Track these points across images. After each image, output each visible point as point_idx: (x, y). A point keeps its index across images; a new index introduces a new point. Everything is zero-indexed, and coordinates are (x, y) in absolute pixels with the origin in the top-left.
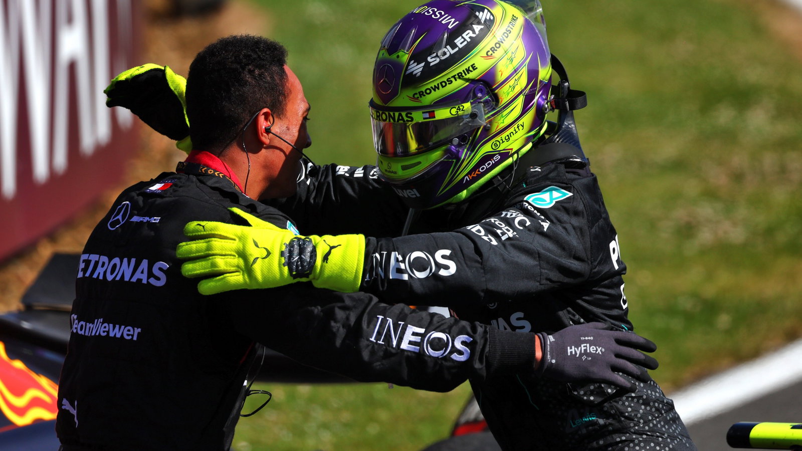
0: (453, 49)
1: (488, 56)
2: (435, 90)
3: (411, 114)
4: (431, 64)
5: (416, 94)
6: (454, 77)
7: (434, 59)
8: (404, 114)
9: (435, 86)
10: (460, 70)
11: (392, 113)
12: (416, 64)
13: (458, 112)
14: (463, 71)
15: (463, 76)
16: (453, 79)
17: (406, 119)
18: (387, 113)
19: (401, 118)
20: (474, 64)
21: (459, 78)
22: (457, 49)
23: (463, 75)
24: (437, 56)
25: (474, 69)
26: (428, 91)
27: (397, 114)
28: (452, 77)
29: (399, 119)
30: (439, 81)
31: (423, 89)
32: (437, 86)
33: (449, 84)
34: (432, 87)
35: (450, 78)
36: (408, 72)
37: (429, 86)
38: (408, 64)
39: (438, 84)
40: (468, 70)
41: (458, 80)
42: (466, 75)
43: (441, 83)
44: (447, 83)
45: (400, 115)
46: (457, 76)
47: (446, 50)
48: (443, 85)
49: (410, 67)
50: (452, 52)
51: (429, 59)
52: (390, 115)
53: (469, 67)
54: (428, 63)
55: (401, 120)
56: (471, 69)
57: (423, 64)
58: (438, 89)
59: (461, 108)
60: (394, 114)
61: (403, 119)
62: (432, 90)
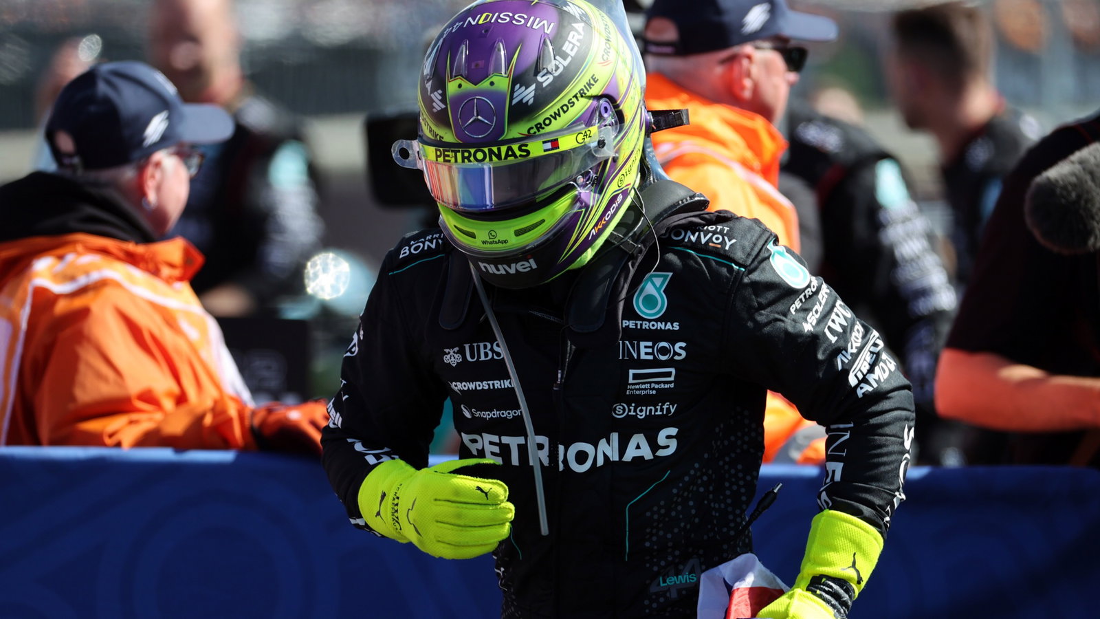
0: (565, 59)
1: (605, 62)
2: (555, 119)
3: (526, 146)
4: (545, 85)
5: (532, 128)
6: (575, 96)
7: (545, 78)
8: (515, 147)
9: (555, 113)
10: (581, 86)
11: (495, 149)
12: (523, 88)
13: (584, 139)
14: (585, 86)
15: (585, 94)
16: (574, 100)
17: (518, 153)
18: (486, 150)
19: (510, 153)
20: (594, 75)
21: (582, 96)
22: (569, 59)
23: (586, 91)
24: (548, 72)
25: (596, 82)
26: (547, 122)
27: (504, 149)
28: (573, 97)
29: (507, 156)
30: (559, 106)
31: (541, 120)
32: (557, 112)
33: (571, 106)
34: (551, 116)
35: (571, 99)
36: (514, 102)
37: (547, 115)
38: (513, 92)
39: (558, 110)
40: (590, 85)
41: (580, 99)
42: (588, 91)
43: (562, 108)
44: (569, 105)
45: (510, 149)
46: (579, 95)
47: (557, 63)
48: (565, 109)
49: (515, 95)
50: (566, 63)
51: (539, 79)
52: (491, 152)
53: (590, 80)
54: (539, 84)
55: (510, 156)
56: (592, 82)
57: (533, 87)
58: (559, 116)
59: (588, 133)
60: (499, 150)
61: (514, 155)
62: (552, 119)
